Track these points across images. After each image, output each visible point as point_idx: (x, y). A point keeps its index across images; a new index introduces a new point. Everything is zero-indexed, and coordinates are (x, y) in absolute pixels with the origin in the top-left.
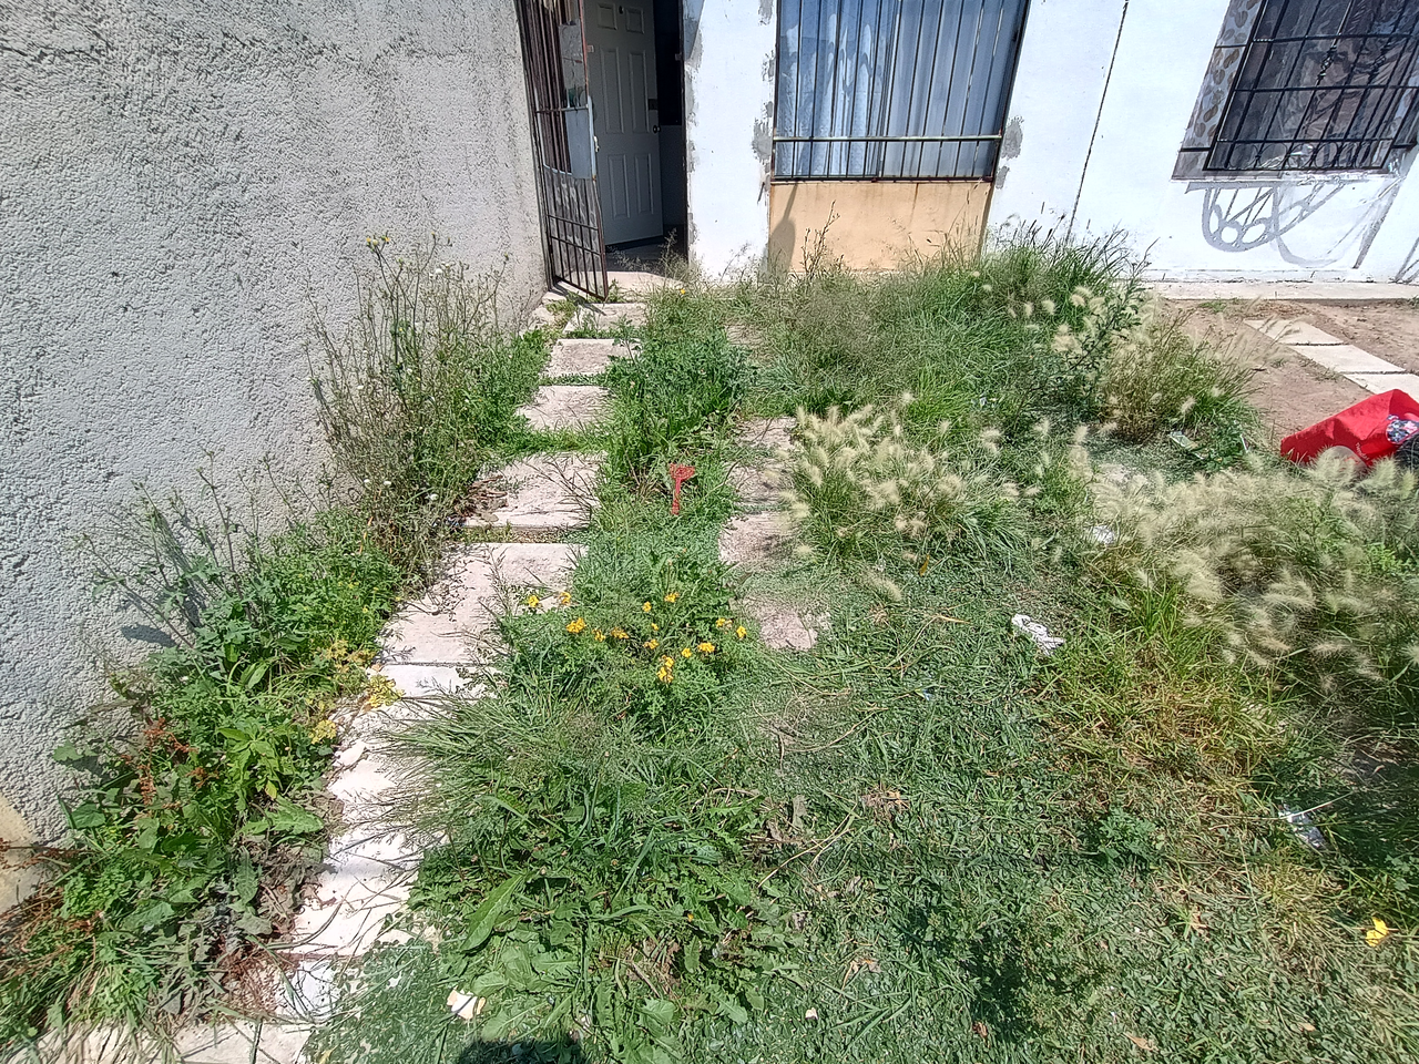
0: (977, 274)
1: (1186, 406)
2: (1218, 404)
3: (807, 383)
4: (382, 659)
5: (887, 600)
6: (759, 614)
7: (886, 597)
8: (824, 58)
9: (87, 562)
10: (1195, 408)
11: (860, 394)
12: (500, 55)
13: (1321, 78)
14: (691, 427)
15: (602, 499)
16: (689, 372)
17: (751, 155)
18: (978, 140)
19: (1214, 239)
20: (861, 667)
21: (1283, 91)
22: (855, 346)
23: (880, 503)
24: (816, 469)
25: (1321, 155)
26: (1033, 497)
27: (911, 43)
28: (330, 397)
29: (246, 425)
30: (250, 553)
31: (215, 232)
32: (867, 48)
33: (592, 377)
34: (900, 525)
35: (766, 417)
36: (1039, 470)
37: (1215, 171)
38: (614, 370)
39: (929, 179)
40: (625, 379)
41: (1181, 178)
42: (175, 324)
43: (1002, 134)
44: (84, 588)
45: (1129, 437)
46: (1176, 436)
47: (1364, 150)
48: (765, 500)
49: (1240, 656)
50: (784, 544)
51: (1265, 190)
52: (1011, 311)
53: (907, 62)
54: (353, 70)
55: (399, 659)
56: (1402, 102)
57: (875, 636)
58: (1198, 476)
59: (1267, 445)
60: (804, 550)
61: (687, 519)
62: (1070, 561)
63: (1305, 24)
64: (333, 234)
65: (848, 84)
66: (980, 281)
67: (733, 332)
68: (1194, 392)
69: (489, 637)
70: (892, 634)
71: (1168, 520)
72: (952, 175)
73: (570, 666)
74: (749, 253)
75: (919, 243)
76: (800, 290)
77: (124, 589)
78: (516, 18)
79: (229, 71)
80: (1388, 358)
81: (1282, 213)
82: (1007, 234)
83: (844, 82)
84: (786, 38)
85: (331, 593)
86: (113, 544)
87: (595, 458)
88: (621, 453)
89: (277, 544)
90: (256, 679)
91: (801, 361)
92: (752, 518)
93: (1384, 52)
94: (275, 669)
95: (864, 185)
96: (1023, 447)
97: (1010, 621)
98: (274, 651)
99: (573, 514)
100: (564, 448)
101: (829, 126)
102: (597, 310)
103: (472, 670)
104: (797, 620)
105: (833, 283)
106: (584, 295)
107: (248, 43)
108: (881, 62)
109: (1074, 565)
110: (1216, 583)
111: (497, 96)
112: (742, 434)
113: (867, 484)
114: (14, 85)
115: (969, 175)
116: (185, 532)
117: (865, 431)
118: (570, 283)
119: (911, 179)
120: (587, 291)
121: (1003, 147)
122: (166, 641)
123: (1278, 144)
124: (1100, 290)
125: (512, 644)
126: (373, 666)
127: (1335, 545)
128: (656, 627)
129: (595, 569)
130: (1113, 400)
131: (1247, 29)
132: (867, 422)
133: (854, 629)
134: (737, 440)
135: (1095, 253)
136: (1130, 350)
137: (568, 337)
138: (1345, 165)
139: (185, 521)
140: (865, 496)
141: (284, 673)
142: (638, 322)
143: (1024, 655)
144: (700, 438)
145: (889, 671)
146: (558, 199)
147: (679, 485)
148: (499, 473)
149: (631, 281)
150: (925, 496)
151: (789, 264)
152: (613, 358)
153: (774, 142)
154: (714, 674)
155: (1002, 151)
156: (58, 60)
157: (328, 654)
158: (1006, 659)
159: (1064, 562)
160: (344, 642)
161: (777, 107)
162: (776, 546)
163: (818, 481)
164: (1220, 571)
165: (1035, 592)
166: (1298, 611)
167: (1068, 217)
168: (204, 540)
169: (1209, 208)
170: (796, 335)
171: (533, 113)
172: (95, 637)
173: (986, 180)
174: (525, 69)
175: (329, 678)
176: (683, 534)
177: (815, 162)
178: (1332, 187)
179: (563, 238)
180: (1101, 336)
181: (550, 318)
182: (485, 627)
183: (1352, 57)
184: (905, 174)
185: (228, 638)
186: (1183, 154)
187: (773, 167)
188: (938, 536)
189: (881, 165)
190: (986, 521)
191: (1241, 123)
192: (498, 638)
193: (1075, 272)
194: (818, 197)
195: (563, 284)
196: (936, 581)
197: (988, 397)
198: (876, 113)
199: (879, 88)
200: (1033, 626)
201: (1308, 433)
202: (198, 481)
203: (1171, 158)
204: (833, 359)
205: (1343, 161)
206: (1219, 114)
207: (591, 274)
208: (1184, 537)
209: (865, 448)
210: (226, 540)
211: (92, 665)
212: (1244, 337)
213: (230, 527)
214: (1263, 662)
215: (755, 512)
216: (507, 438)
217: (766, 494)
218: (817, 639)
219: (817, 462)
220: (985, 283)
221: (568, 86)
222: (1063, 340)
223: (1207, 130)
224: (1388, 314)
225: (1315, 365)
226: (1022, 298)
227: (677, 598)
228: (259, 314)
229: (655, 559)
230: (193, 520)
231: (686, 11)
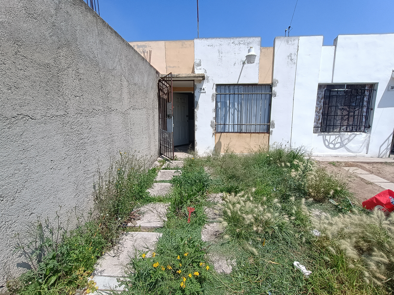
0: (268, 155)
1: (331, 193)
2: (341, 192)
3: (226, 183)
4: (94, 273)
5: (253, 255)
6: (214, 259)
7: (253, 254)
8: (227, 108)
9: (16, 240)
10: (334, 193)
11: (240, 188)
12: (153, 108)
13: (342, 113)
14: (194, 196)
15: (168, 218)
16: (194, 180)
17: (210, 128)
18: (264, 125)
19: (328, 147)
20: (247, 281)
21: (335, 116)
22: (238, 173)
23: (248, 222)
24: (229, 210)
25: (348, 129)
26: (293, 220)
27: (246, 106)
28: (97, 188)
29: (73, 197)
30: (63, 236)
31: (79, 149)
32: (236, 106)
33: (168, 181)
34: (255, 229)
35: (215, 193)
36: (294, 211)
37: (324, 132)
38: (174, 179)
39: (254, 133)
40: (177, 182)
41: (316, 133)
42: (62, 172)
43: (270, 123)
44: (11, 250)
45: (318, 201)
46: (331, 201)
47: (358, 127)
48: (215, 219)
49: (370, 281)
50: (221, 234)
51: (337, 136)
52: (279, 165)
53: (245, 109)
54: (120, 114)
55: (99, 274)
56: (363, 119)
57: (251, 269)
58: (340, 215)
59: (358, 204)
60: (227, 237)
61: (192, 225)
62: (308, 242)
63: (335, 103)
64: (107, 148)
65: (232, 113)
66: (269, 157)
67: (206, 169)
68: (333, 188)
69: (128, 266)
70: (256, 268)
71: (335, 229)
72: (259, 132)
73: (153, 280)
74: (210, 149)
75: (252, 147)
76: (223, 157)
77: (23, 250)
78: (158, 101)
79: (92, 116)
80: (384, 178)
81: (343, 141)
82: (275, 146)
83: (231, 113)
84: (218, 105)
85: (83, 250)
86: (25, 235)
87: (167, 204)
88: (174, 203)
89: (72, 233)
90: (52, 282)
91: (224, 177)
92: (211, 225)
93: (355, 109)
94: (59, 277)
95: (238, 134)
96: (288, 203)
97: (293, 264)
98: (61, 271)
99: (159, 223)
100: (158, 201)
101: (228, 122)
102: (171, 163)
103: (122, 279)
104: (226, 262)
105: (232, 157)
106: (168, 158)
107: (98, 110)
108: (240, 109)
109: (310, 243)
110: (355, 252)
111: (152, 116)
112: (208, 198)
113: (244, 215)
114: (44, 123)
115: (263, 132)
116: (47, 230)
117: (242, 198)
118: (165, 155)
119: (249, 133)
120: (169, 158)
121: (270, 126)
122: (29, 267)
123: (337, 126)
124: (301, 160)
125: (135, 269)
126: (91, 276)
127: (388, 240)
128: (181, 265)
129: (164, 241)
130: (311, 190)
131: (322, 104)
132: (243, 196)
133: (244, 265)
134: (207, 199)
135: (298, 151)
136: (312, 177)
137: (163, 169)
138: (355, 131)
139: (47, 227)
140: (244, 219)
141: (62, 279)
142: (181, 166)
143: (299, 278)
144: (196, 199)
145: (256, 283)
146: (163, 136)
147: (190, 213)
148: (139, 209)
149: (180, 155)
150: (261, 219)
151: (220, 151)
152: (174, 176)
153: (216, 125)
154: (199, 283)
155: (270, 127)
156: (56, 117)
157: (77, 272)
158: (294, 278)
159: (306, 242)
160: (83, 268)
161: (216, 117)
162: (219, 234)
163: (230, 214)
164: (355, 247)
165: (299, 253)
166: (385, 264)
167: (290, 142)
168: (51, 232)
169: (325, 140)
170: (222, 170)
171: (159, 118)
172: (8, 267)
173: (267, 133)
174: (159, 110)
175: (76, 282)
176: (191, 230)
177: (226, 129)
178: (354, 135)
179: (164, 145)
180: (304, 173)
181: (158, 164)
182: (128, 262)
183: (348, 109)
184: (248, 132)
185: (48, 267)
186: (315, 128)
187: (215, 130)
188: (267, 232)
189: (241, 130)
190: (280, 227)
191: (327, 122)
192: (131, 267)
193: (294, 156)
194: (227, 136)
195: (163, 155)
196: (268, 248)
197: (276, 188)
198: (239, 119)
199: (240, 114)
200: (301, 266)
201: (368, 201)
202: (55, 214)
203: (312, 129)
204: (232, 177)
205: (354, 130)
206: (321, 120)
207: (170, 153)
208: (341, 235)
209: (243, 203)
210: (57, 232)
211: (3, 277)
212: (342, 174)
213: (60, 228)
214: (379, 283)
215: (212, 223)
216: (143, 198)
217: (215, 217)
218: (232, 269)
219: (229, 209)
220: (271, 158)
221: (168, 114)
222: (293, 173)
223: (319, 123)
224: (380, 166)
225: (364, 180)
226: (281, 162)
227: (188, 255)
228: (84, 168)
229: (182, 240)
230: (50, 226)
231: (195, 100)
